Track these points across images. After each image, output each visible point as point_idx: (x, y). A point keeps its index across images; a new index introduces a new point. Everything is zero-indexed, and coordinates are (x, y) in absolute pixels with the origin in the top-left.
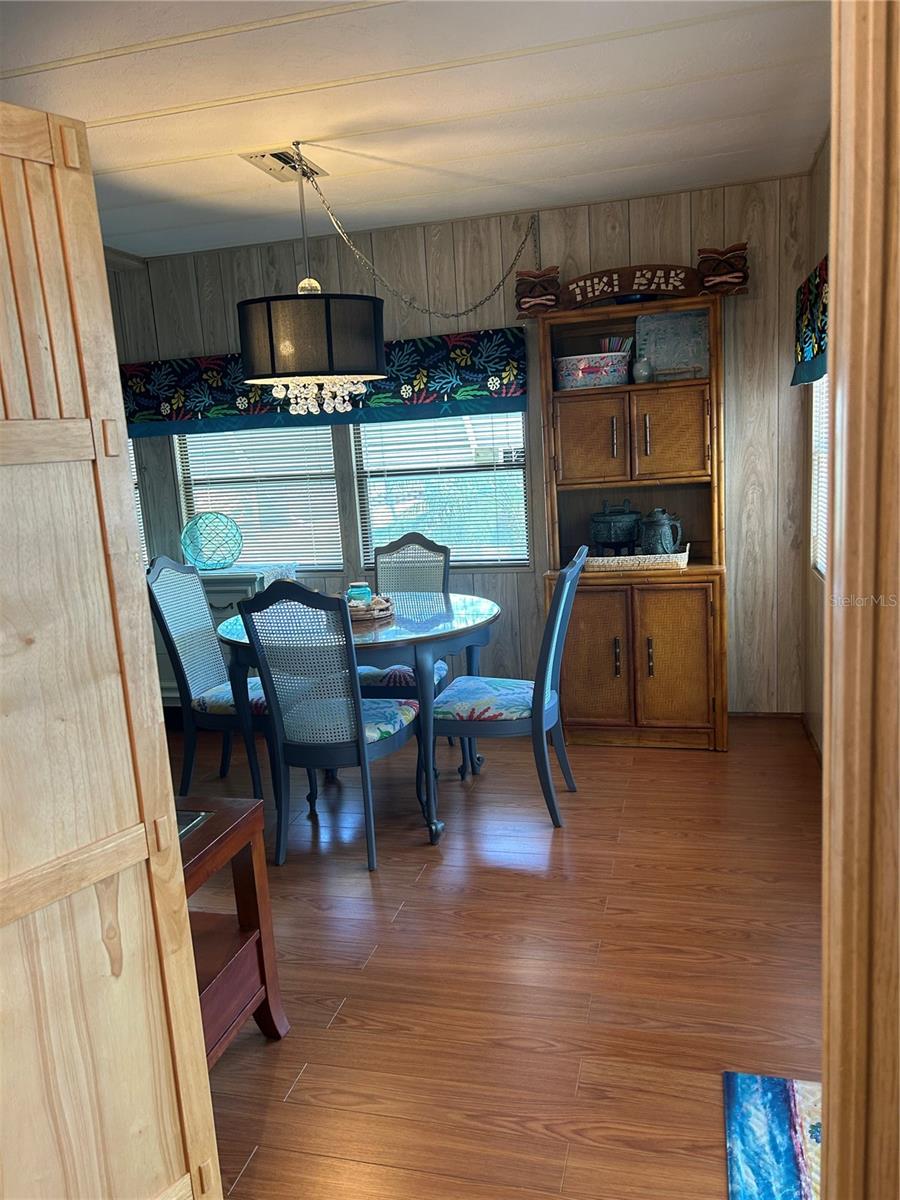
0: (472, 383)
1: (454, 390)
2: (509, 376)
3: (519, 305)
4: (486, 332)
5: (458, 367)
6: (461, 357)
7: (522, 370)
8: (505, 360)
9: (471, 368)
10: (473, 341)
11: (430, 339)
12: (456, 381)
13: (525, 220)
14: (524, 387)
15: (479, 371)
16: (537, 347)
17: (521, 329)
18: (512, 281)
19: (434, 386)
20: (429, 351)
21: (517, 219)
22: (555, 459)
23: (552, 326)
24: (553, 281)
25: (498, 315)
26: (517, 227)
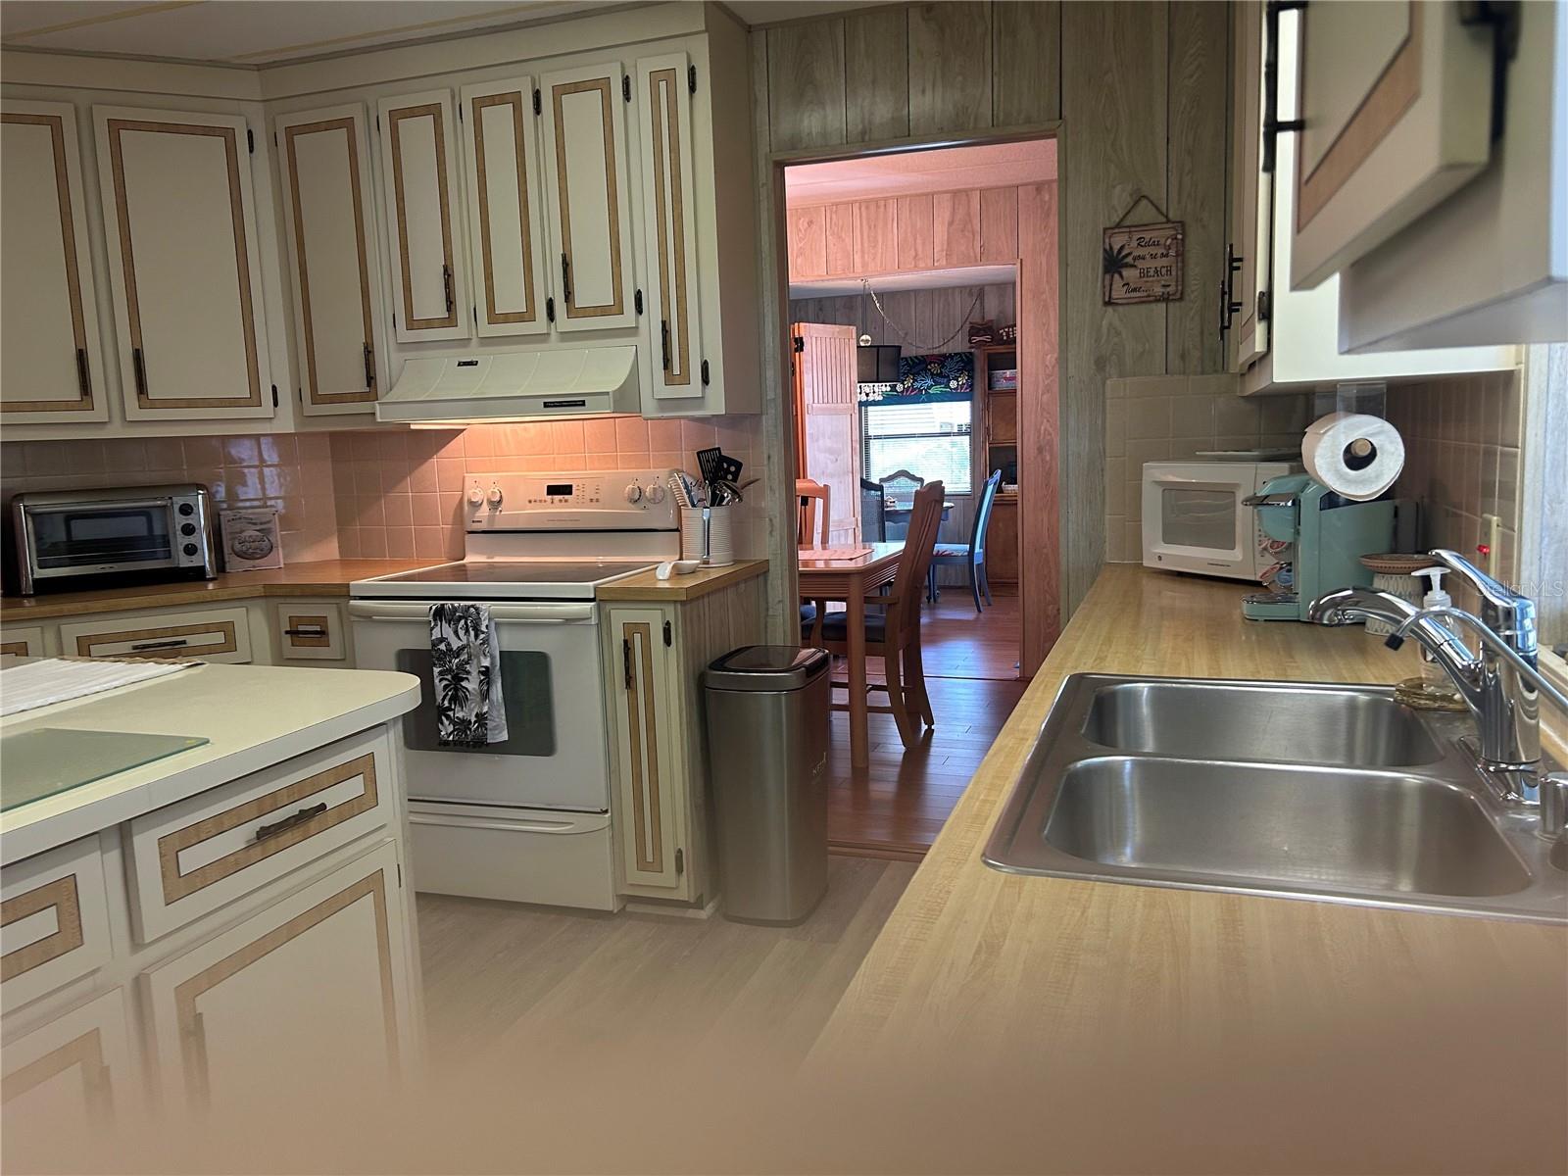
0: (940, 384)
1: (929, 388)
2: (962, 380)
3: (970, 341)
4: (950, 354)
5: (932, 374)
6: (934, 368)
7: (971, 377)
8: (961, 371)
9: (940, 375)
10: (942, 359)
11: (916, 357)
12: (930, 382)
13: (975, 291)
14: (971, 386)
15: (945, 377)
16: (980, 365)
17: (971, 353)
18: (967, 327)
19: (916, 385)
20: (915, 364)
21: (970, 290)
22: (988, 429)
23: (989, 354)
24: (990, 328)
25: (959, 345)
26: (971, 294)
